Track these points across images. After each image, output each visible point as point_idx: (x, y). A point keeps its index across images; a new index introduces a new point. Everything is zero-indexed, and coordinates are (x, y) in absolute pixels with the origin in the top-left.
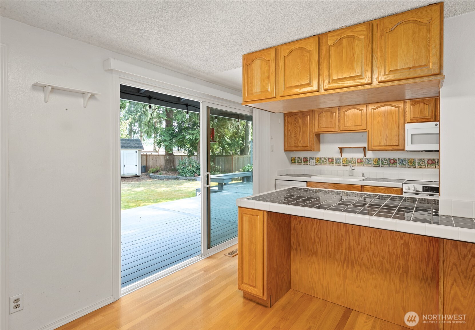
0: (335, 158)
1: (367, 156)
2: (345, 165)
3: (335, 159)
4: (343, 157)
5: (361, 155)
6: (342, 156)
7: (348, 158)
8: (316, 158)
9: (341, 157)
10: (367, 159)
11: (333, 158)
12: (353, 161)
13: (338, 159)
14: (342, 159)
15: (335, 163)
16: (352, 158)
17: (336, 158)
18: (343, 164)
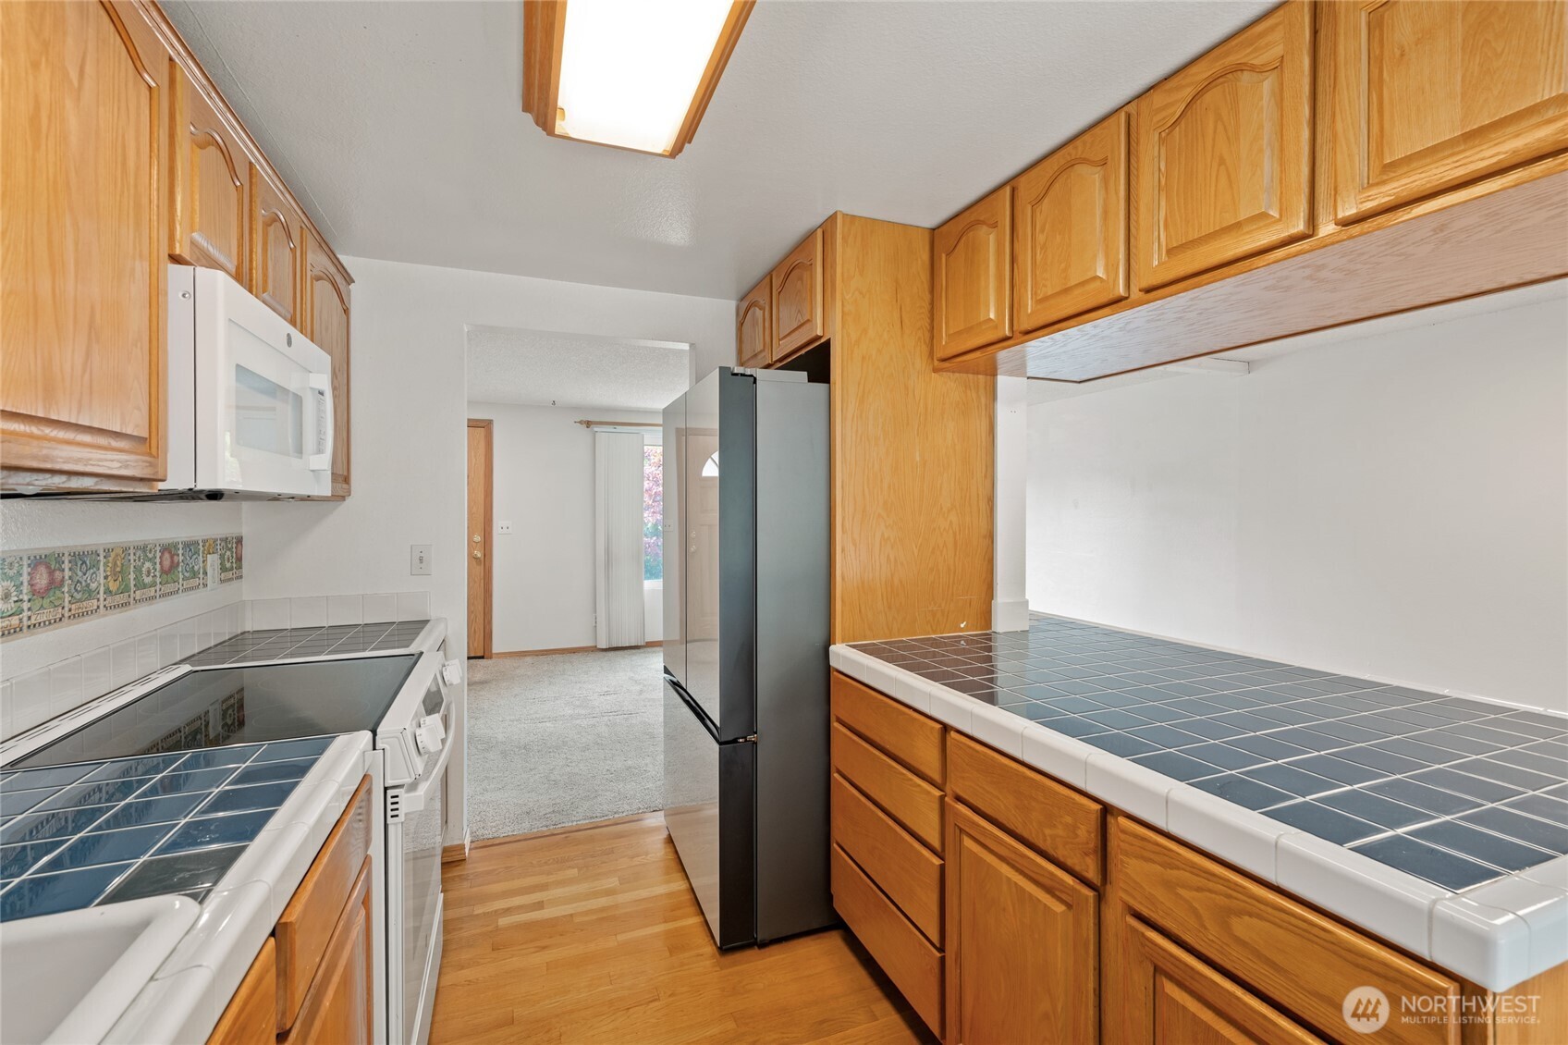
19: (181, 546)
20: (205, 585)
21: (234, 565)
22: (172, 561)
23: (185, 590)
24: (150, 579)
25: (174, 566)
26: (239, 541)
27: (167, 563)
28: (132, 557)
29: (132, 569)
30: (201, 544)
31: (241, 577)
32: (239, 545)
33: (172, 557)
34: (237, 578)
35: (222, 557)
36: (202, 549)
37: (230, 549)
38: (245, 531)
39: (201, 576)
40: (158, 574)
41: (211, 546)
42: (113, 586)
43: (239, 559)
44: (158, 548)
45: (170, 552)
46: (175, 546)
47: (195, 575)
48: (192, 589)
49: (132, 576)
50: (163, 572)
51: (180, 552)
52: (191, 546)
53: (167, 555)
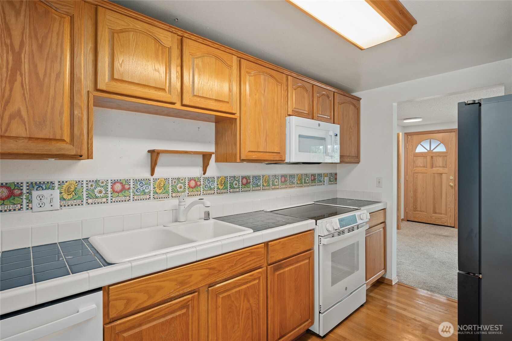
0: (132, 181)
1: (209, 174)
2: (161, 196)
3: (132, 184)
4: (156, 175)
5: (196, 172)
6: (152, 173)
7: (168, 177)
8: (61, 183)
9: (151, 178)
10: (208, 179)
11: (128, 181)
12: (180, 185)
13: (141, 181)
14: (152, 181)
15: (132, 194)
16: (177, 177)
17: (135, 181)
18: (156, 196)
19: (317, 175)
20: (324, 185)
21: (334, 180)
22: (314, 178)
23: (318, 185)
24: (308, 181)
25: (314, 179)
26: (336, 174)
27: (313, 178)
28: (303, 176)
29: (303, 179)
30: (323, 174)
31: (337, 184)
32: (336, 175)
33: (314, 177)
34: (335, 184)
35: (330, 178)
36: (323, 176)
37: (333, 176)
38: (338, 172)
39: (323, 182)
40: (310, 181)
41: (326, 175)
42: (299, 182)
43: (336, 179)
44: (310, 175)
45: (313, 176)
46: (315, 174)
47: (321, 182)
48: (320, 185)
49: (303, 181)
50: (311, 180)
51: (317, 176)
52: (320, 175)
53: (313, 177)
